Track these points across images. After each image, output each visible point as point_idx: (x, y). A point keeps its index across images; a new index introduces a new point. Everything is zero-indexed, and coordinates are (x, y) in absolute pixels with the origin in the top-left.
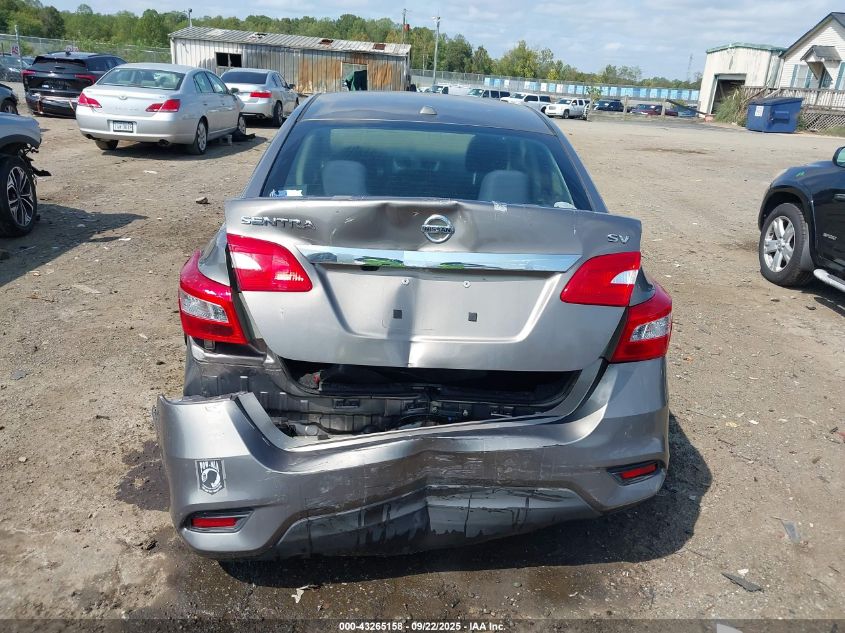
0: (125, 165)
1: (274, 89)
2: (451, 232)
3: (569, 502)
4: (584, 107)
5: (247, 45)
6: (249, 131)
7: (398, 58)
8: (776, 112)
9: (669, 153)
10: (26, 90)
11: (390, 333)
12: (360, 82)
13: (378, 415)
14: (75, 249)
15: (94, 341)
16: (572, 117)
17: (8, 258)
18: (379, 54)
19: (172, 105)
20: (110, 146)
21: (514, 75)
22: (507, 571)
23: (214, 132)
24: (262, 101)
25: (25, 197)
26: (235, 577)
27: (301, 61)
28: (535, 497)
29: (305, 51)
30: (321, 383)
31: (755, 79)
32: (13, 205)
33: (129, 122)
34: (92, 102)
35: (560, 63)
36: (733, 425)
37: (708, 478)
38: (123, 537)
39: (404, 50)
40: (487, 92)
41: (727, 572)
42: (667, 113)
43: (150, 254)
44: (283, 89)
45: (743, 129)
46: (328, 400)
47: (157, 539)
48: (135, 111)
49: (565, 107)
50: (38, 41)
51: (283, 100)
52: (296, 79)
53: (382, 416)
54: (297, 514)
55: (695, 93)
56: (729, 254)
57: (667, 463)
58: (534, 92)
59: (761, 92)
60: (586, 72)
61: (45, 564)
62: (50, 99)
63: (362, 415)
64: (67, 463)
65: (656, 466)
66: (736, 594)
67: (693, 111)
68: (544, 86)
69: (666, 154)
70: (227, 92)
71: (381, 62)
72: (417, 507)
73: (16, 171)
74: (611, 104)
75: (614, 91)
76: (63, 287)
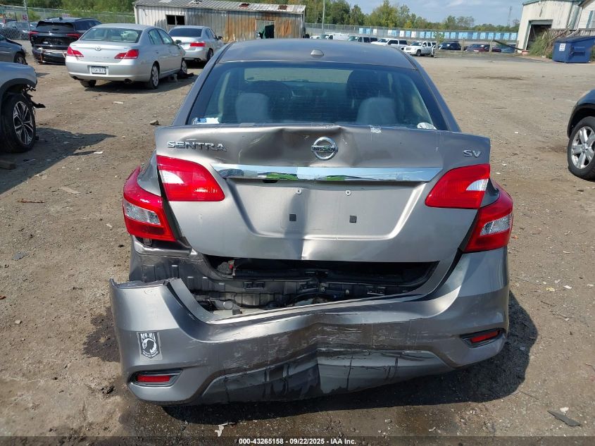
0: (100, 98)
1: (208, 40)
2: (335, 150)
3: (429, 361)
4: (432, 48)
5: (189, 9)
6: (189, 71)
7: (296, 15)
8: (575, 47)
9: (496, 80)
10: (33, 46)
11: (287, 233)
12: (269, 33)
13: (279, 293)
14: (63, 160)
15: (74, 229)
16: (423, 55)
17: (15, 168)
18: (283, 13)
19: (133, 54)
20: (90, 84)
21: (380, 25)
22: (380, 410)
23: (164, 73)
24: (198, 49)
25: (27, 124)
26: (172, 416)
27: (226, 19)
28: (404, 358)
29: (229, 12)
30: (234, 269)
31: (559, 24)
32: (17, 130)
33: (103, 67)
34: (76, 53)
35: (414, 16)
36: (552, 289)
37: (534, 333)
38: (89, 384)
39: (301, 9)
40: (361, 38)
41: (552, 410)
42: (494, 50)
43: (116, 163)
44: (214, 40)
45: (551, 60)
46: (239, 283)
47: (114, 385)
48: (107, 59)
49: (418, 48)
50: (42, 11)
51: (214, 48)
52: (224, 32)
53: (283, 294)
54: (216, 373)
55: (514, 35)
56: (544, 155)
57: (507, 329)
58: (395, 38)
59: (563, 33)
60: (433, 22)
61: (31, 405)
62: (49, 52)
63: (267, 293)
64: (50, 325)
65: (499, 332)
66: (560, 428)
67: (513, 48)
68: (402, 33)
69: (492, 81)
70: (173, 43)
71: (284, 19)
72: (310, 365)
73: (19, 105)
74: (452, 45)
75: (453, 35)
76: (53, 189)
